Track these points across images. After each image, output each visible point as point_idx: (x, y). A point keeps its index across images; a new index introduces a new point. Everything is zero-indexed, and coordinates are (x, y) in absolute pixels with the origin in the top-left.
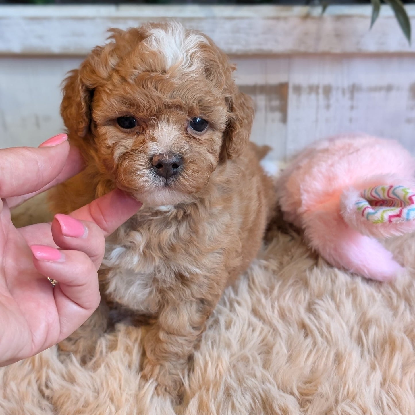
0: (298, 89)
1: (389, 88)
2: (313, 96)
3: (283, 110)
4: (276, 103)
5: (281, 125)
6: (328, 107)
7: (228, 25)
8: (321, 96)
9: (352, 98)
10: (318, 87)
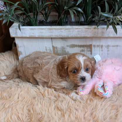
0: (94, 46)
1: (117, 46)
2: (98, 48)
3: (91, 51)
4: (89, 49)
5: (91, 55)
6: (102, 50)
7: (76, 30)
8: (100, 48)
9: (108, 48)
10: (99, 45)
